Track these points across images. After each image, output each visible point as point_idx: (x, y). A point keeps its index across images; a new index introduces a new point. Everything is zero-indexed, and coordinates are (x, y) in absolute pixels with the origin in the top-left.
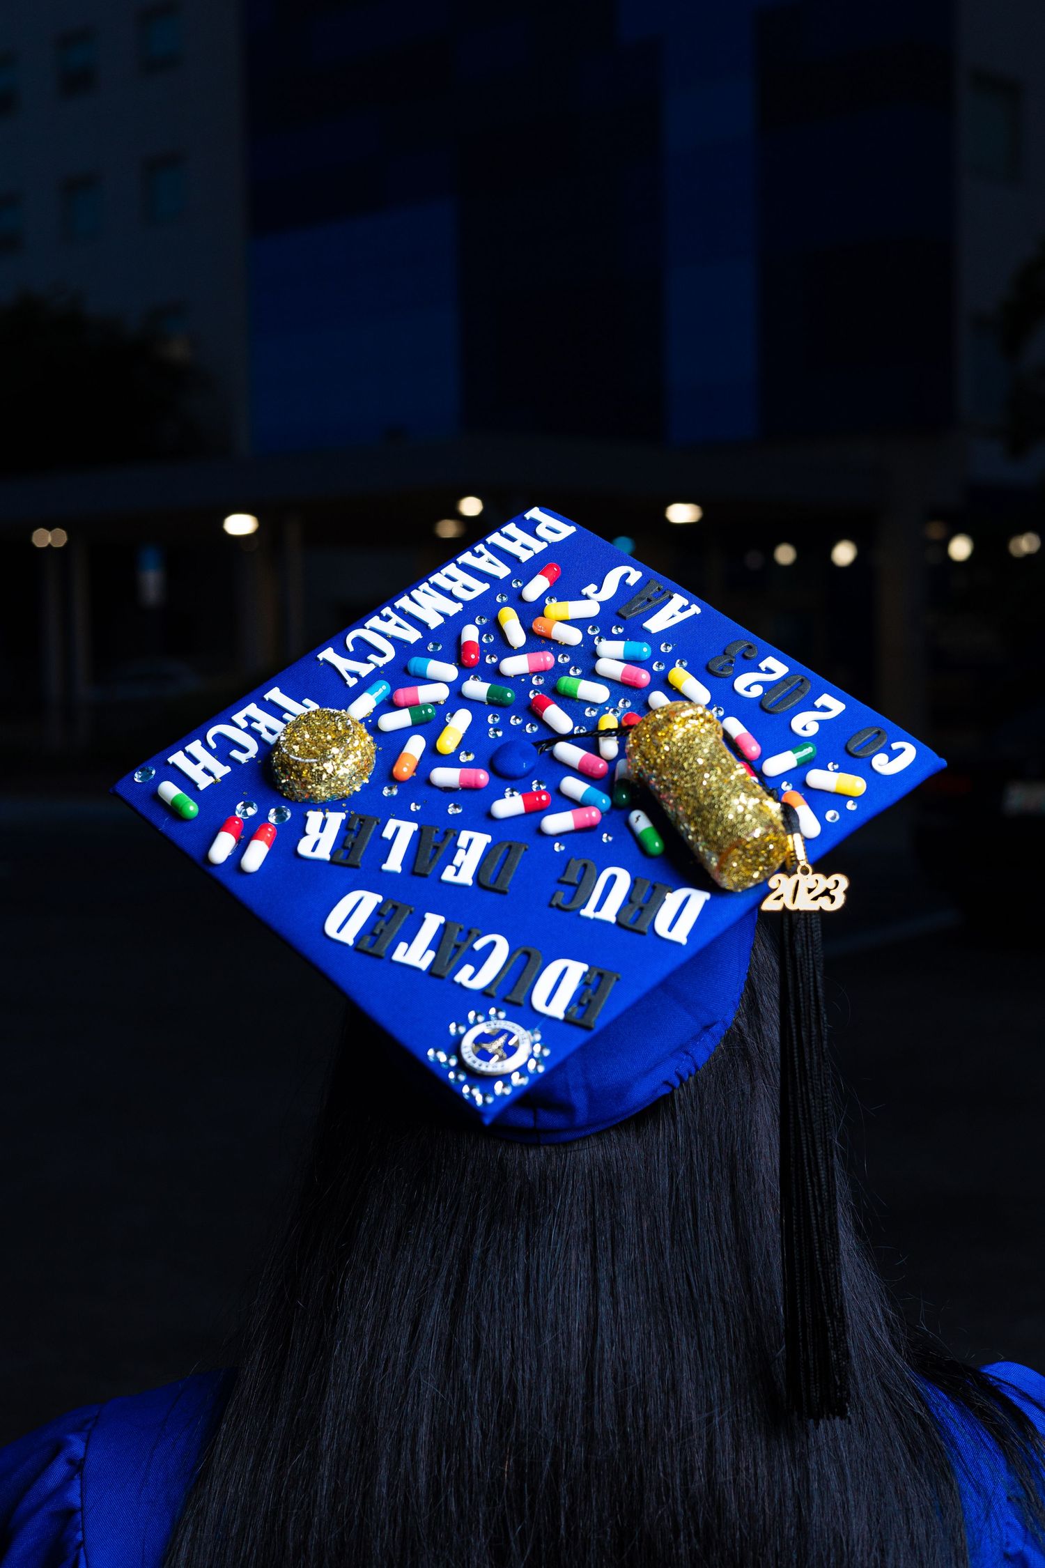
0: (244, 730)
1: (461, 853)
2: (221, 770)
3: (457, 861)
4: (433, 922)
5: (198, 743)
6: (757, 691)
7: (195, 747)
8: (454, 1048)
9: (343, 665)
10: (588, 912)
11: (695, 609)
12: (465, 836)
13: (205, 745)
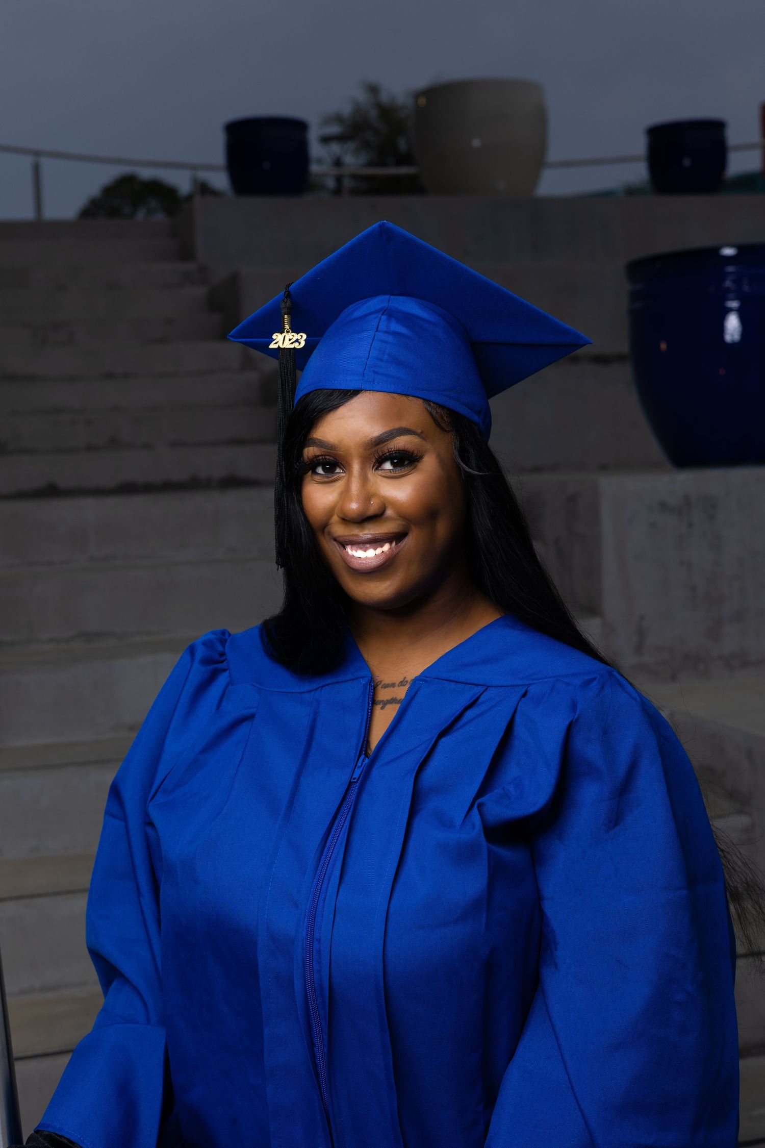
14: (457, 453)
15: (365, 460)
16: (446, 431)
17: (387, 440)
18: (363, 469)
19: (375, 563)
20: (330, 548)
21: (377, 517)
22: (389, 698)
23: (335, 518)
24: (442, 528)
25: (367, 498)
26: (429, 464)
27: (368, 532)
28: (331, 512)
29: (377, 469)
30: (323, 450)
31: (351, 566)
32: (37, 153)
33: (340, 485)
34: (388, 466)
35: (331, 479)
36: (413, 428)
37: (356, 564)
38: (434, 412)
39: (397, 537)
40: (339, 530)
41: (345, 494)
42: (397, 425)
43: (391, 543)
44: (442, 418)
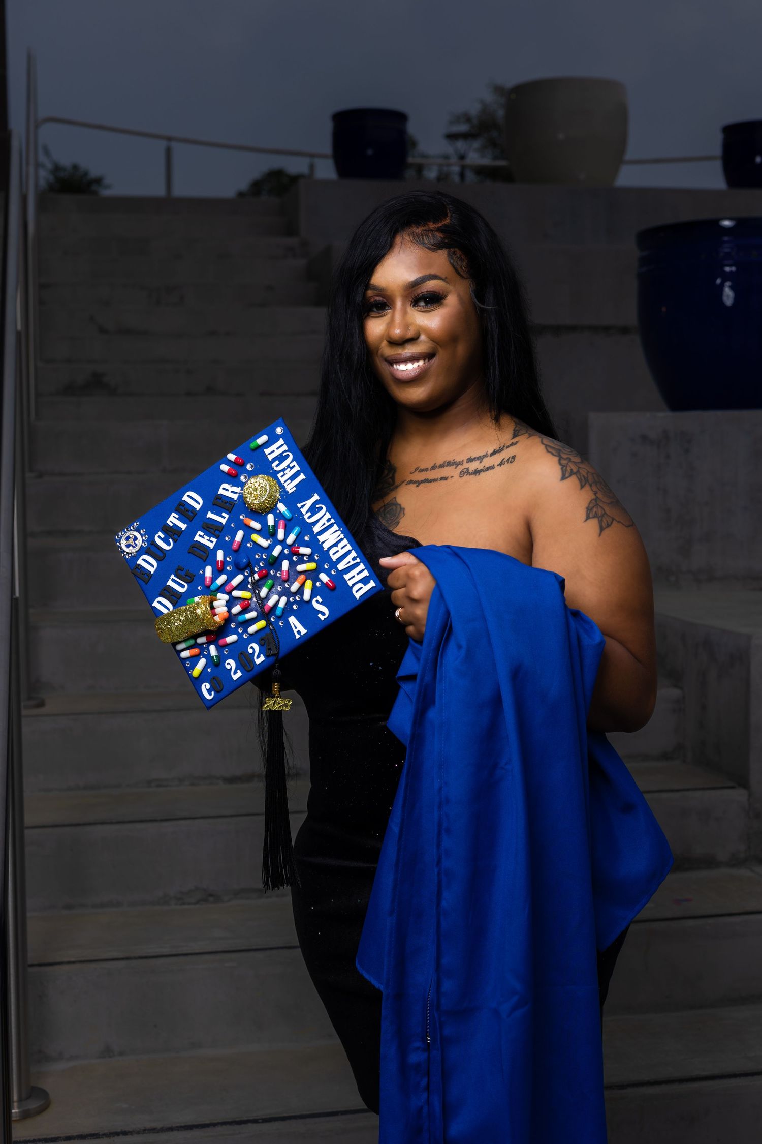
0: (289, 465)
1: (208, 538)
2: (270, 457)
3: (205, 536)
4: (183, 526)
5: (287, 449)
6: (250, 651)
7: (285, 448)
8: (138, 530)
9: (309, 503)
10: (172, 576)
11: (298, 636)
12: (215, 540)
13: (285, 451)
14: (473, 295)
15: (405, 298)
16: (465, 278)
17: (421, 284)
18: (404, 304)
19: (412, 374)
20: (383, 366)
21: (413, 340)
22: (423, 479)
23: (385, 343)
24: (461, 350)
25: (406, 326)
26: (452, 301)
27: (409, 350)
28: (381, 338)
29: (414, 306)
30: (376, 292)
31: (396, 377)
32: (169, 139)
33: (386, 319)
34: (422, 303)
35: (380, 315)
36: (439, 274)
37: (400, 375)
38: (455, 264)
39: (429, 356)
40: (388, 351)
41: (391, 323)
42: (427, 272)
43: (424, 360)
44: (461, 268)
